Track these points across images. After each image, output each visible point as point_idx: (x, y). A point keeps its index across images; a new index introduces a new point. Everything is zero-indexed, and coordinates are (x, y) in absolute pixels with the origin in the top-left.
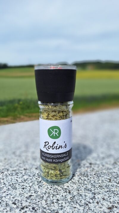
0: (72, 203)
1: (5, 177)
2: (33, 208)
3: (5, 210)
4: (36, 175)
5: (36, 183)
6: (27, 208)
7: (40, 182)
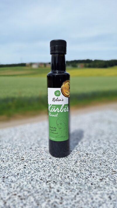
0: (78, 178)
1: (30, 165)
2: (54, 182)
3: (37, 184)
4: (51, 162)
5: (52, 167)
6: (50, 181)
7: (55, 167)
